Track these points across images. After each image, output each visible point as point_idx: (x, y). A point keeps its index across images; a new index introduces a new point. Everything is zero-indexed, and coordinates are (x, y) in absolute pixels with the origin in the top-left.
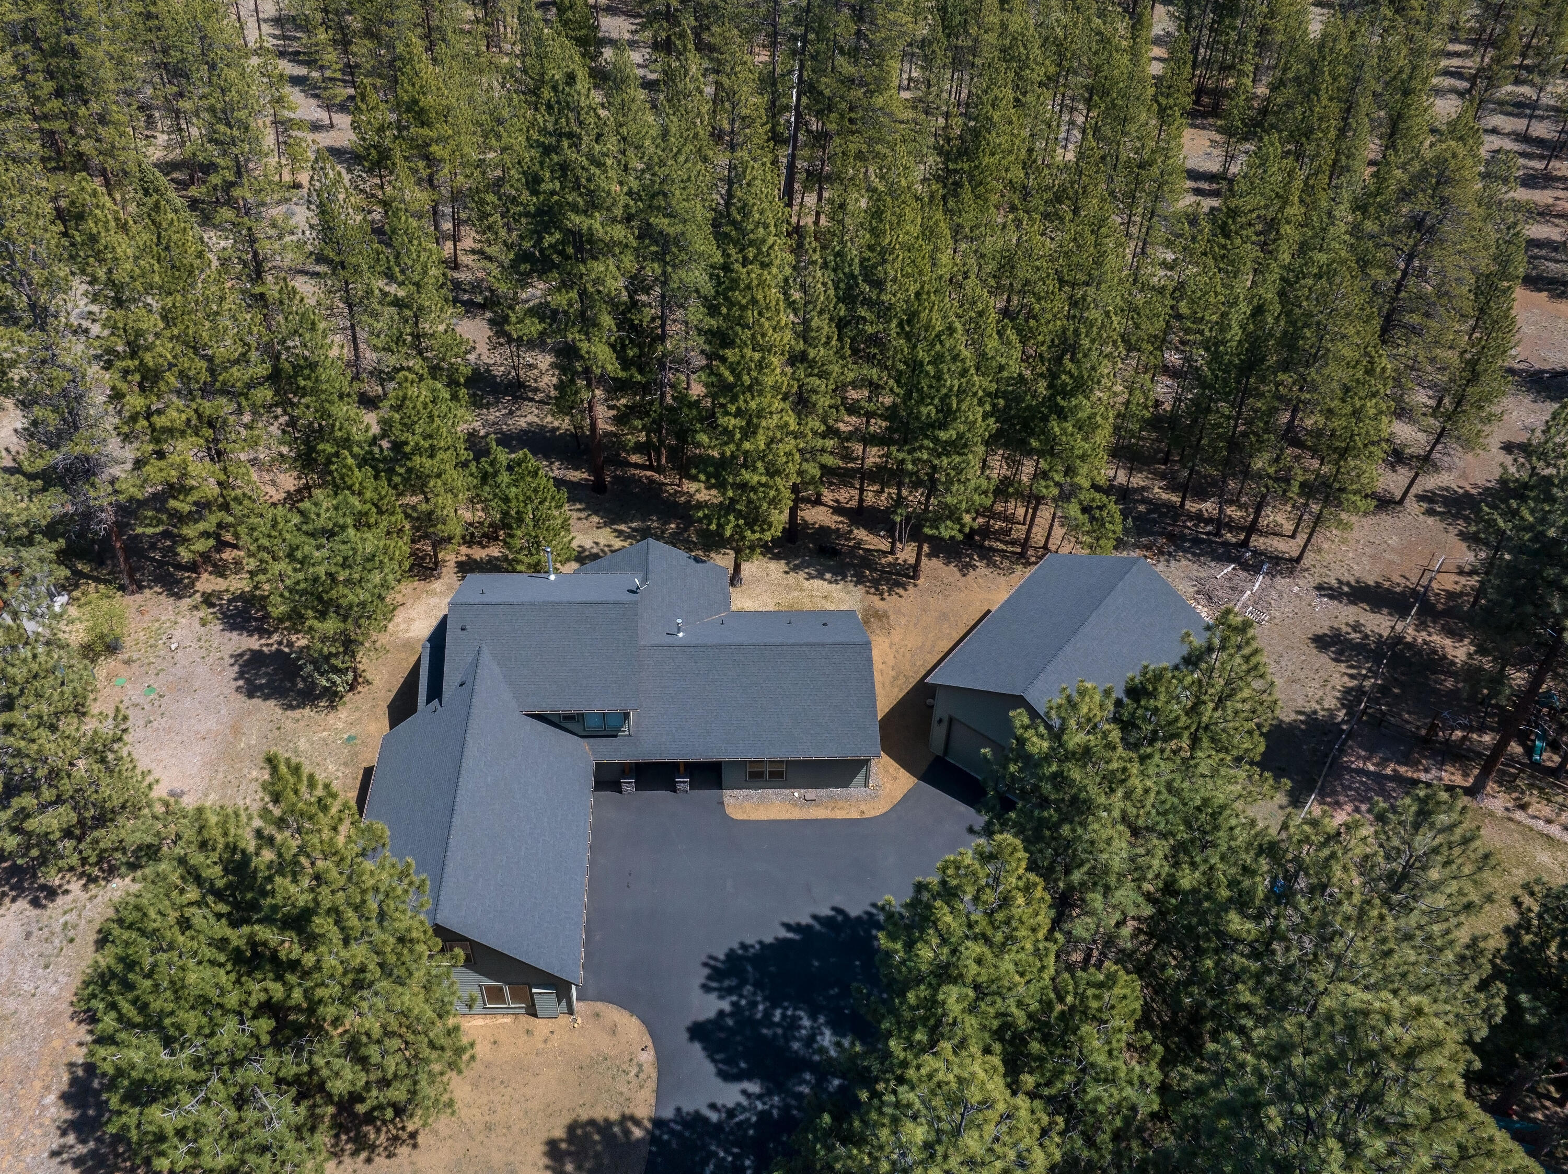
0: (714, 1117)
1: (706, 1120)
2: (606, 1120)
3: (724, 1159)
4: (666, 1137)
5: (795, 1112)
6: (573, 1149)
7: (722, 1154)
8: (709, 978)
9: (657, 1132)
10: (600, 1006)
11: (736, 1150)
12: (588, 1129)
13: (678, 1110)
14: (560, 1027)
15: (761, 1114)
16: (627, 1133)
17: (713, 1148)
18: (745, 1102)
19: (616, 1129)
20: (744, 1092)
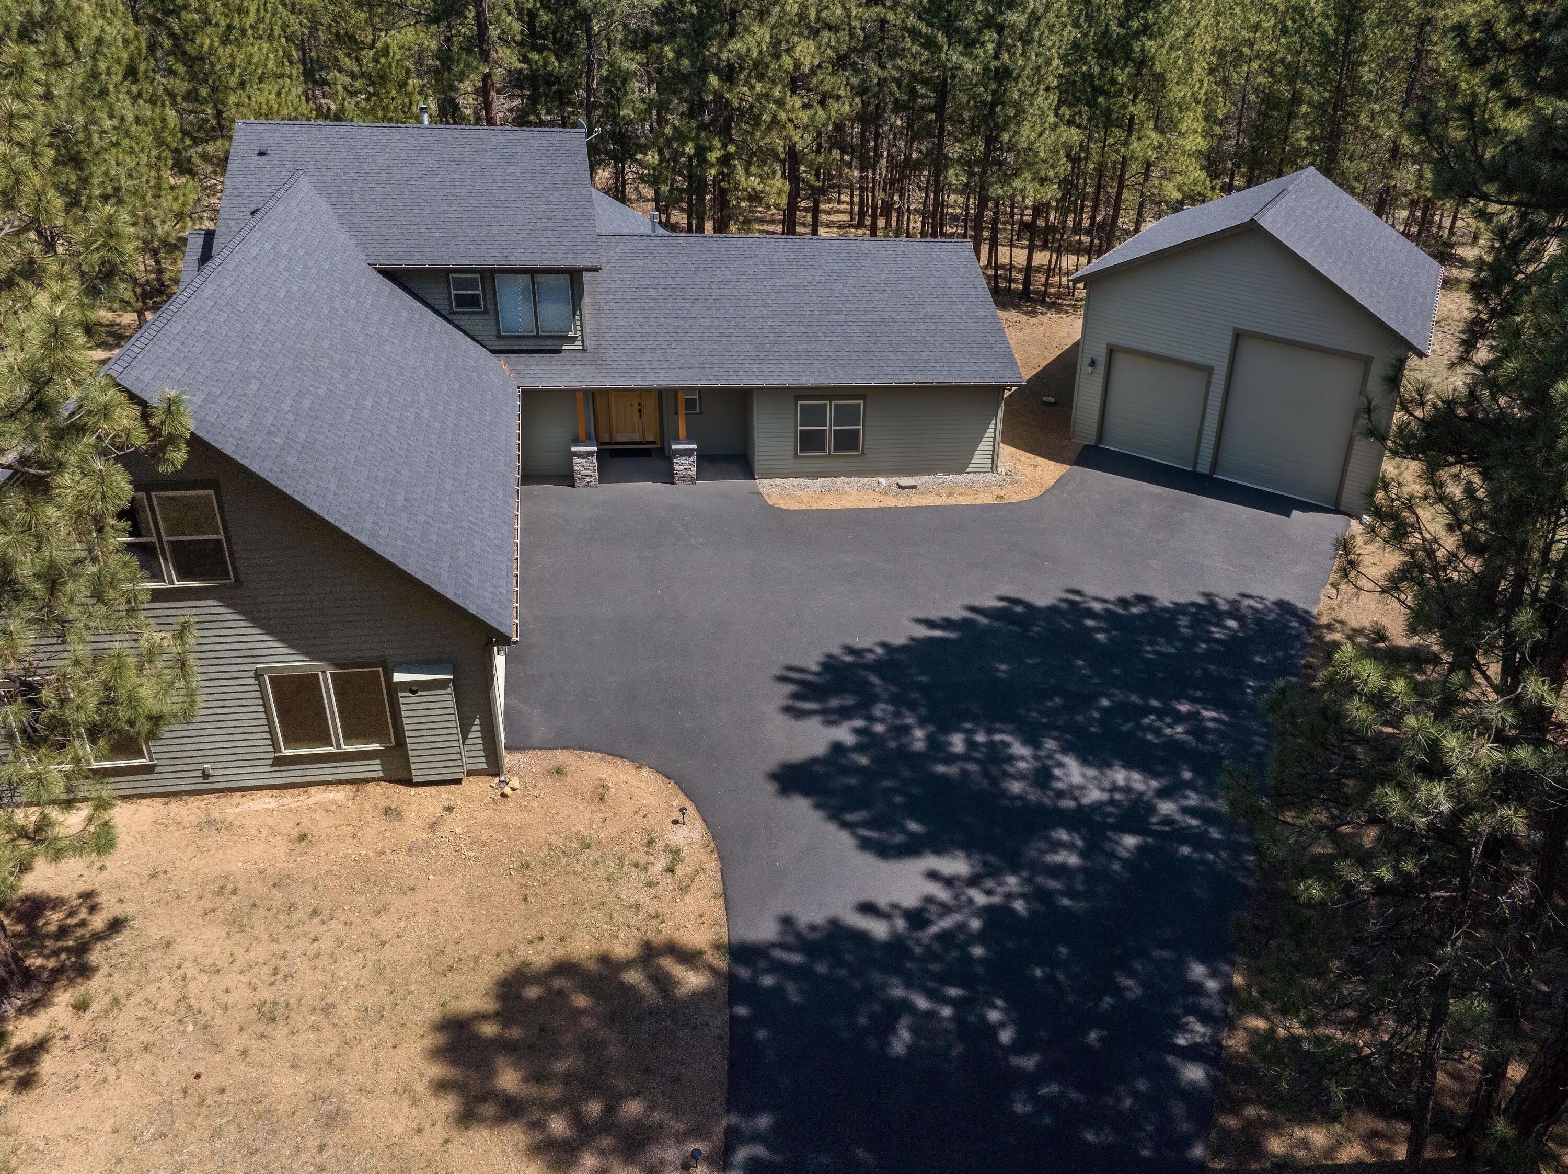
0: (879, 929)
1: (862, 938)
2: (604, 959)
3: (930, 1015)
4: (768, 981)
5: (1066, 902)
6: (515, 1032)
7: (922, 1003)
8: (796, 696)
9: (744, 973)
10: (561, 757)
11: (954, 992)
12: (558, 983)
13: (787, 921)
14: (468, 798)
15: (988, 912)
16: (663, 982)
17: (897, 992)
18: (942, 894)
19: (633, 977)
20: (933, 875)
